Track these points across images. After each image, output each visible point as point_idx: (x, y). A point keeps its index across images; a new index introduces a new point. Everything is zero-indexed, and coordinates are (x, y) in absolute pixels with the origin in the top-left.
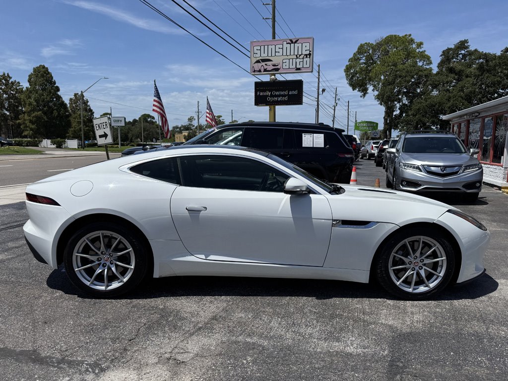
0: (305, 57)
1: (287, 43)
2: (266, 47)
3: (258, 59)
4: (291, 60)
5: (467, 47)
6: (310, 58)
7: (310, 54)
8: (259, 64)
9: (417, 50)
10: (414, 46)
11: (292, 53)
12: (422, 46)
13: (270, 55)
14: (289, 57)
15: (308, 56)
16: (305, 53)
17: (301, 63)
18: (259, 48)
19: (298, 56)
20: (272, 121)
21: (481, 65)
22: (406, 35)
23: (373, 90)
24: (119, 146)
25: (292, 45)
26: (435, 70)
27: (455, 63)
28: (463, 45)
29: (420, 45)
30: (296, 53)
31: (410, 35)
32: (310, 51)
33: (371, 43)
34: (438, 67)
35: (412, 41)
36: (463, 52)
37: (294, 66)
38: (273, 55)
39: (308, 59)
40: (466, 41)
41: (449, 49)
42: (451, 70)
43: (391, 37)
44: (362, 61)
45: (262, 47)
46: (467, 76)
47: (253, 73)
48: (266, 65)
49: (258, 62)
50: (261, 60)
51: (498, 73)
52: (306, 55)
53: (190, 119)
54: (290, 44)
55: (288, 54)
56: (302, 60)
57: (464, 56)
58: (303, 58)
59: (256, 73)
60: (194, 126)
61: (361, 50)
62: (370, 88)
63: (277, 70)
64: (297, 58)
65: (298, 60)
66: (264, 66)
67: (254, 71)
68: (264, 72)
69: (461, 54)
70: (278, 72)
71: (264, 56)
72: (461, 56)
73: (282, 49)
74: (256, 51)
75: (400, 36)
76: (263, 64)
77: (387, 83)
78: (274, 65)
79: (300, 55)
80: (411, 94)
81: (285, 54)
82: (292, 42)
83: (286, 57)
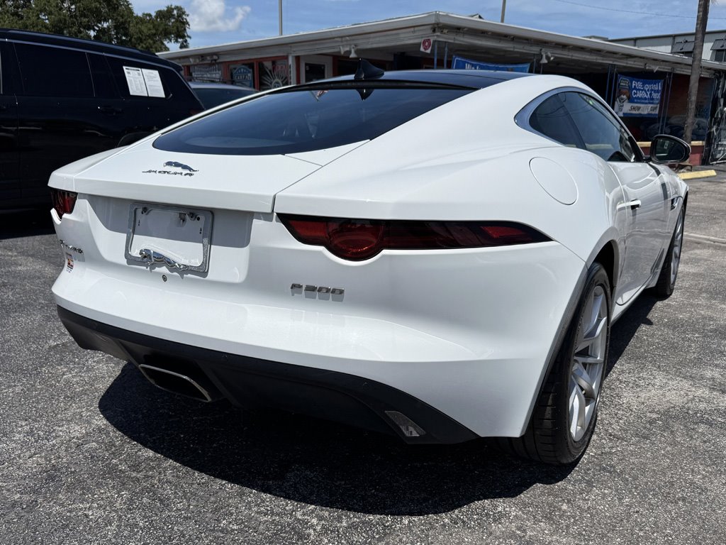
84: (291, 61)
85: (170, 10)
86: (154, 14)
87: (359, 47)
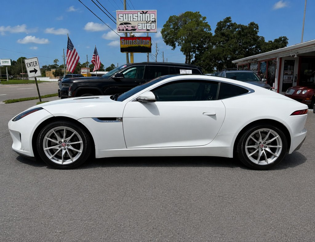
0: (152, 22)
1: (140, 13)
2: (127, 15)
3: (121, 22)
4: (143, 24)
5: (230, 21)
6: (155, 23)
7: (155, 21)
8: (123, 25)
9: (203, 22)
10: (201, 19)
11: (144, 20)
12: (205, 19)
13: (129, 20)
14: (142, 22)
15: (154, 22)
16: (151, 20)
17: (150, 26)
18: (122, 15)
19: (148, 22)
20: (132, 63)
21: (239, 32)
22: (197, 12)
23: (178, 45)
24: (7, 80)
25: (144, 14)
26: (214, 34)
27: (224, 30)
28: (228, 20)
29: (204, 18)
30: (146, 20)
31: (199, 12)
32: (155, 19)
33: (176, 16)
34: (215, 32)
35: (200, 16)
36: (228, 24)
37: (145, 28)
38: (132, 20)
39: (154, 24)
40: (230, 18)
41: (221, 22)
42: (223, 34)
43: (188, 13)
44: (171, 27)
45: (124, 15)
46: (232, 38)
47: (119, 31)
48: (127, 26)
49: (122, 24)
50: (124, 23)
51: (249, 37)
52: (153, 21)
53: (56, 61)
54: (142, 14)
55: (141, 20)
56: (150, 25)
57: (229, 26)
58: (151, 23)
59: (120, 31)
60: (58, 65)
61: (171, 20)
62: (177, 44)
63: (135, 30)
64: (147, 23)
65: (148, 25)
66: (126, 27)
67: (119, 30)
68: (126, 31)
69: (227, 25)
70: (135, 31)
71: (126, 21)
72: (227, 26)
73: (137, 16)
74: (120, 17)
75: (194, 12)
76: (126, 26)
77: (187, 41)
78: (132, 27)
79: (149, 21)
80: (200, 48)
81: (139, 20)
82: (144, 13)
83: (140, 22)
84: (278, 60)
85: (280, 38)
86: (273, 41)
87: (299, 53)
